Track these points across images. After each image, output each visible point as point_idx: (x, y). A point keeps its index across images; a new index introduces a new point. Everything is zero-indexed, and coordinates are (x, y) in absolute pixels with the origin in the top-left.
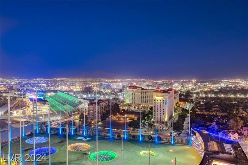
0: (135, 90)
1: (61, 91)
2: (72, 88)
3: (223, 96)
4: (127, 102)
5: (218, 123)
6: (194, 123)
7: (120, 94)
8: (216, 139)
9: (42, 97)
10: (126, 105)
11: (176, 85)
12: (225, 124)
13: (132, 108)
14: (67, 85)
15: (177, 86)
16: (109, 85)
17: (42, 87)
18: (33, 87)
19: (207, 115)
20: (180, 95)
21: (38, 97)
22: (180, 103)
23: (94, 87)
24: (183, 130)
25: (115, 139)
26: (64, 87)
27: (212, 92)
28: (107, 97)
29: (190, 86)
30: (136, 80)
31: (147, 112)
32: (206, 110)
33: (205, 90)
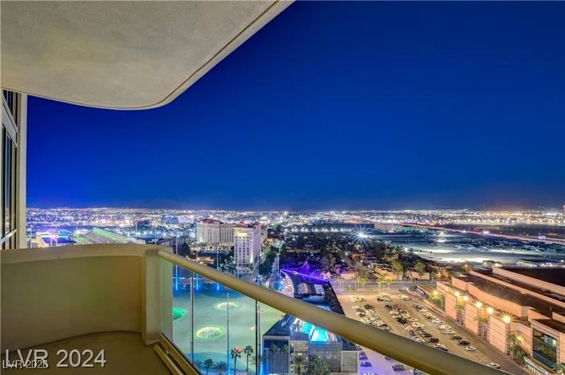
0: (211, 225)
1: (99, 227)
2: (117, 222)
3: (316, 230)
4: (201, 240)
5: (310, 262)
6: (284, 263)
7: (192, 230)
8: (307, 281)
9: (66, 237)
10: (199, 245)
11: (265, 218)
12: (318, 262)
13: (207, 249)
14: (110, 217)
15: (265, 220)
16: (176, 219)
17: (67, 221)
18: (50, 221)
19: (299, 254)
20: (269, 231)
21: (58, 237)
22: (268, 240)
23: (152, 220)
24: (271, 272)
25: (183, 291)
26: (104, 221)
27: (306, 226)
28: (172, 235)
29: (280, 220)
30: (213, 211)
31: (227, 253)
32: (298, 248)
33: (299, 224)
